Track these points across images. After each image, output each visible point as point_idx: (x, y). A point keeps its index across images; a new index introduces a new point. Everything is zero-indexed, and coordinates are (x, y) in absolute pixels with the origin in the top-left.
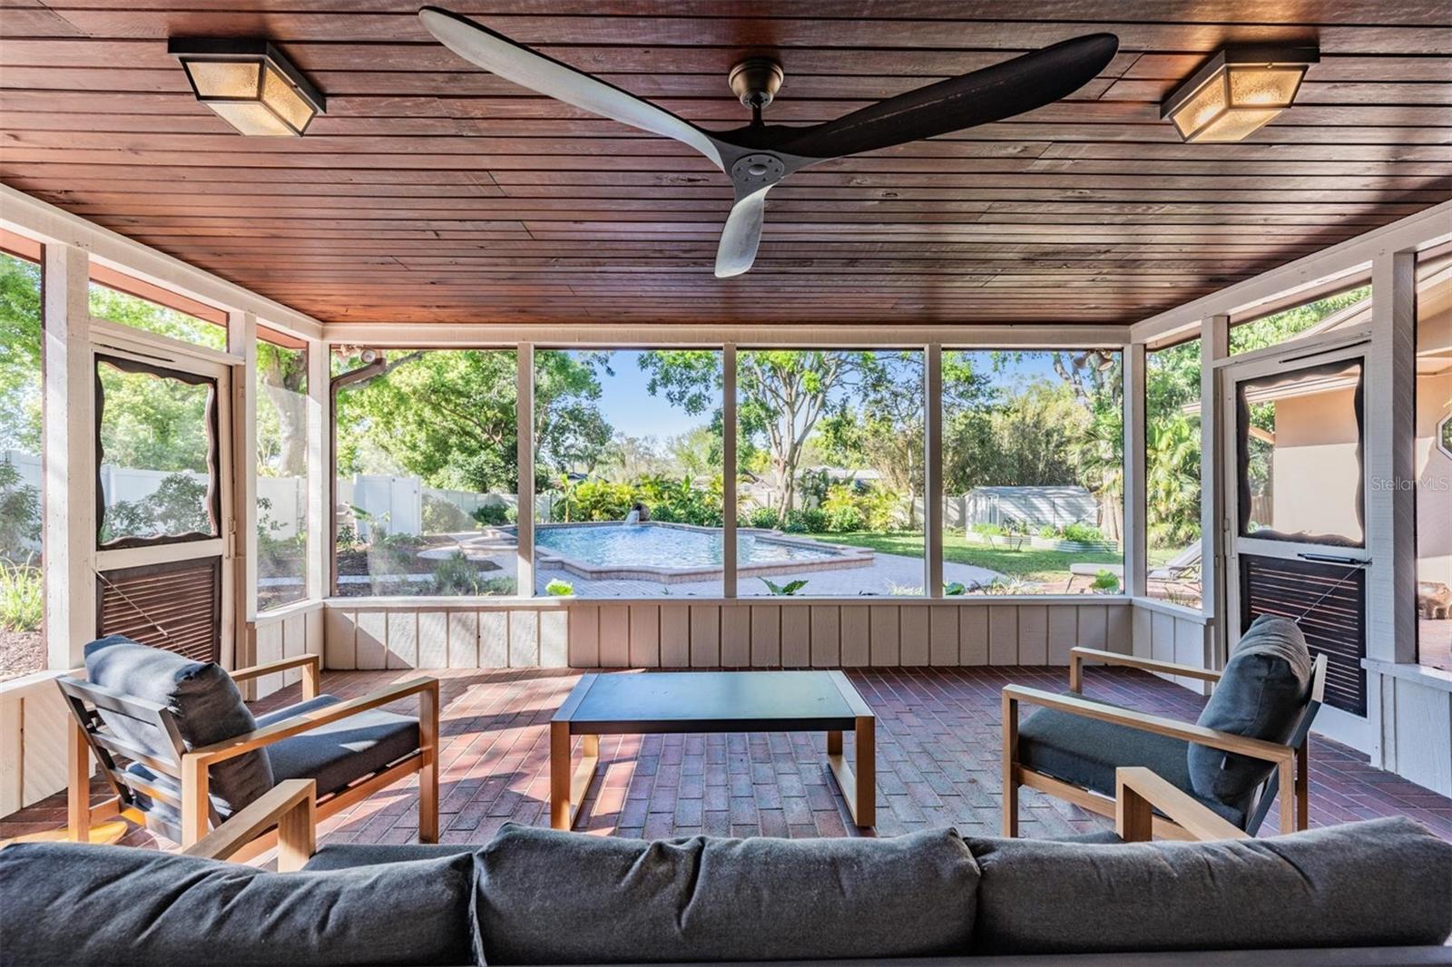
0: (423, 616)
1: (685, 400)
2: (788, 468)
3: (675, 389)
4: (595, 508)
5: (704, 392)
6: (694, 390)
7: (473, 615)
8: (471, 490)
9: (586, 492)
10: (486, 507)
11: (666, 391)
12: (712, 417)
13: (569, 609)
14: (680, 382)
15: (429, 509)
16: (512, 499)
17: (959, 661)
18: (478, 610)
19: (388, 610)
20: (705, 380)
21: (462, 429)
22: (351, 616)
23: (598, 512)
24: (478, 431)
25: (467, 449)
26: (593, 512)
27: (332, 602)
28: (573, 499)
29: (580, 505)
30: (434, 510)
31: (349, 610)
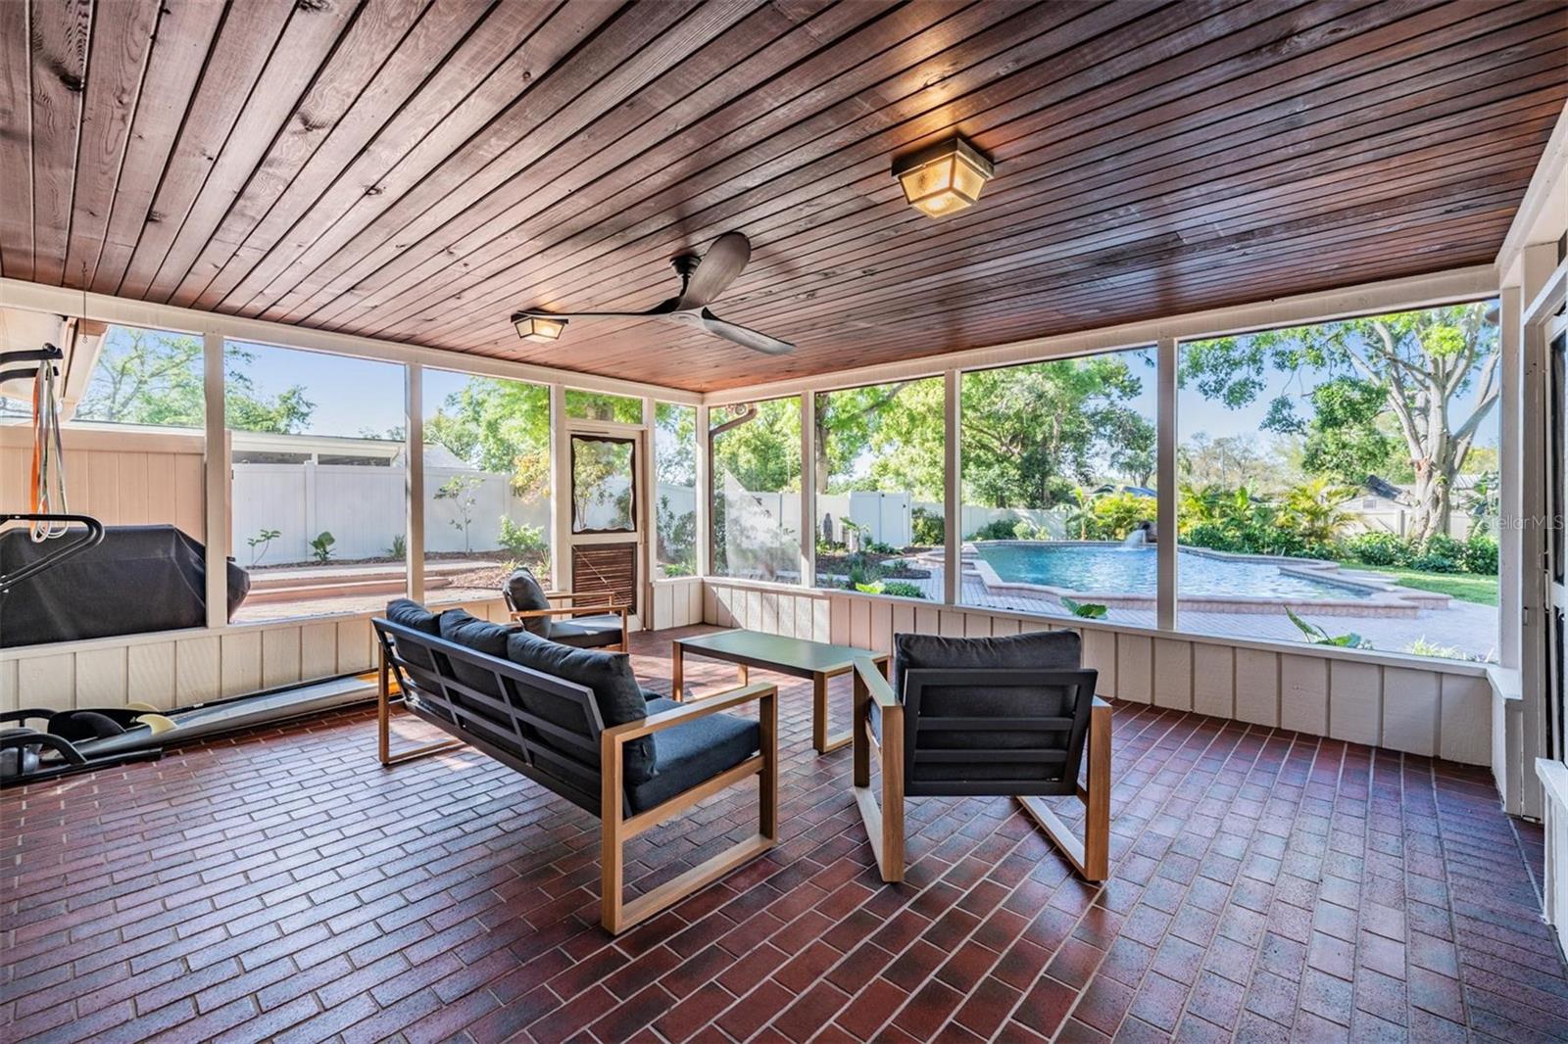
0: (749, 593)
1: (1225, 391)
2: (1437, 474)
3: (1208, 377)
4: (1120, 526)
5: (1253, 376)
6: (1238, 375)
7: (775, 596)
8: (982, 505)
9: (1108, 507)
10: (999, 523)
11: (1197, 381)
12: (1270, 408)
13: (830, 599)
14: (1215, 368)
15: (921, 522)
16: (1027, 515)
17: (1192, 706)
18: (778, 592)
19: (732, 587)
20: (1255, 361)
21: (979, 441)
22: (715, 589)
23: (1123, 531)
24: (997, 443)
25: (984, 462)
26: (1117, 531)
27: (709, 579)
28: (1090, 515)
29: (1100, 523)
30: (925, 524)
31: (714, 585)
